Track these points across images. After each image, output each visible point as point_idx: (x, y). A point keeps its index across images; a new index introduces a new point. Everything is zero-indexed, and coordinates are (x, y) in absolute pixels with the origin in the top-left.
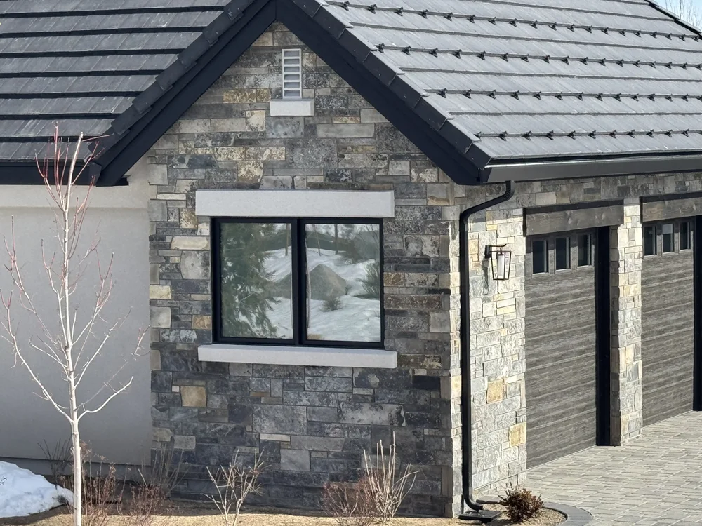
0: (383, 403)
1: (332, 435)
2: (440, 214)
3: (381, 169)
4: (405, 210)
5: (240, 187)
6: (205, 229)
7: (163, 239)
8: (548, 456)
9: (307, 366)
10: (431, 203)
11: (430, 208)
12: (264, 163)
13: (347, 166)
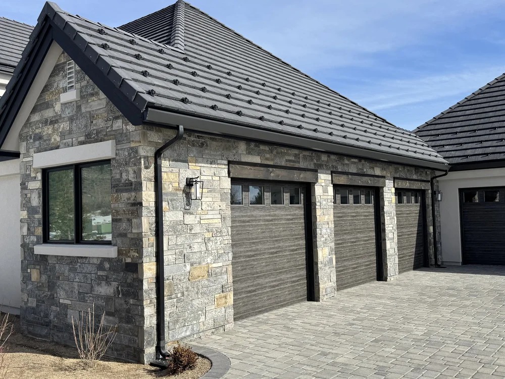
0: (111, 281)
1: (88, 302)
2: (137, 152)
3: (109, 127)
4: (120, 152)
5: (51, 149)
6: (39, 176)
7: (25, 184)
8: (265, 310)
9: (79, 257)
10: (133, 145)
11: (132, 148)
12: (61, 133)
13: (95, 128)
